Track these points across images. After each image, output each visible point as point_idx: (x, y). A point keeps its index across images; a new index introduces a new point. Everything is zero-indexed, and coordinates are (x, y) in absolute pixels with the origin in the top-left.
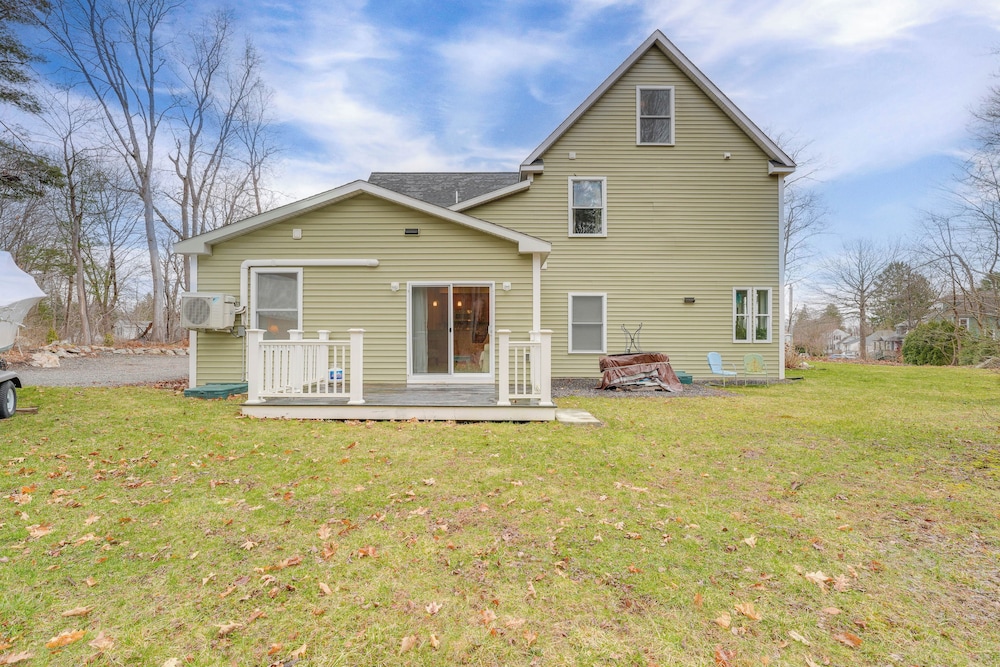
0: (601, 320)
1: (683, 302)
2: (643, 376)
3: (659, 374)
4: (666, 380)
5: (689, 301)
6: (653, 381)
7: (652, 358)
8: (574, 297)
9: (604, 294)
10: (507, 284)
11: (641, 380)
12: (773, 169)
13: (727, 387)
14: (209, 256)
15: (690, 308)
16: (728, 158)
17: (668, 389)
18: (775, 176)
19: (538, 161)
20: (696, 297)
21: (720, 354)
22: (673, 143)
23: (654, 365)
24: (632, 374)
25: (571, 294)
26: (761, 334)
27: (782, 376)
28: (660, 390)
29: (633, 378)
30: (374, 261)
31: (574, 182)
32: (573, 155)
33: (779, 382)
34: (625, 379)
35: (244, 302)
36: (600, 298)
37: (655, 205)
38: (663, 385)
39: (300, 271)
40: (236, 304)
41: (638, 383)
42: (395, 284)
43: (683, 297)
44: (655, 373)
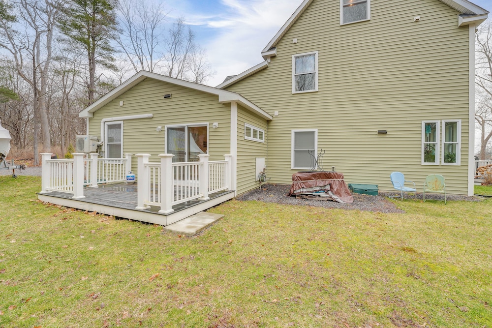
0: (314, 147)
1: (377, 133)
2: (318, 188)
3: (331, 187)
4: (338, 193)
5: (382, 133)
6: (326, 193)
7: (326, 176)
8: (296, 133)
9: (316, 130)
10: (216, 124)
11: (316, 191)
12: (462, 20)
13: (405, 200)
14: (92, 118)
15: (382, 138)
16: (417, 20)
17: (339, 200)
18: (465, 27)
19: (272, 48)
20: (388, 130)
21: (403, 173)
22: (369, 18)
23: (328, 181)
24: (310, 187)
25: (293, 131)
26: (450, 158)
27: (471, 193)
28: (331, 200)
29: (310, 190)
30: (150, 115)
31: (296, 58)
32: (295, 40)
33: (465, 198)
34: (305, 190)
35: (102, 140)
36: (313, 133)
37: (354, 65)
38: (334, 197)
39: (122, 122)
40: (98, 140)
41: (314, 194)
42: (160, 127)
43: (377, 130)
44: (328, 187)
